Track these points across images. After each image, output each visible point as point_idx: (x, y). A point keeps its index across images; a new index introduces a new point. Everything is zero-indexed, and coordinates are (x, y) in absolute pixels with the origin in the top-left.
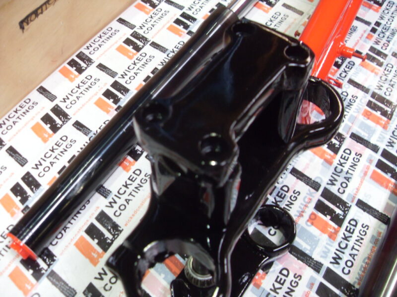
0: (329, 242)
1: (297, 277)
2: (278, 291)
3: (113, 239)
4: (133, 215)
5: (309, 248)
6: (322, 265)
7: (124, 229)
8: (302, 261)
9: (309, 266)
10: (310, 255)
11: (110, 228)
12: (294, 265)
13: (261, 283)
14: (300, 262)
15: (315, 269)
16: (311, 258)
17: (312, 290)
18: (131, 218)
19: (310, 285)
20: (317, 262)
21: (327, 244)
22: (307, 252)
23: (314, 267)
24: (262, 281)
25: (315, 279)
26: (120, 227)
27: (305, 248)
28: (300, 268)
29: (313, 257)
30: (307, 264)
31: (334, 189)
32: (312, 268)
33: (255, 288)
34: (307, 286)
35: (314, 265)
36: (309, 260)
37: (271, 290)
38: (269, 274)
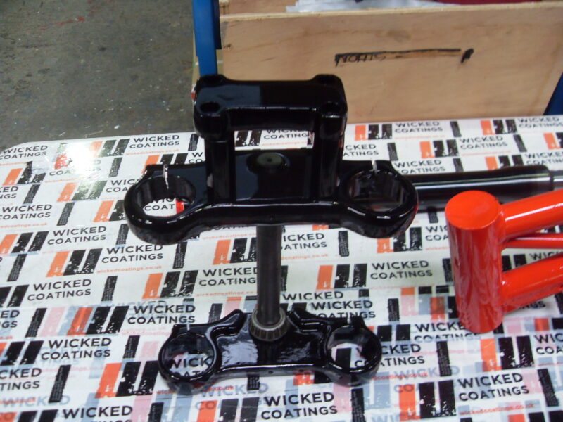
0: (394, 417)
1: (333, 410)
2: (305, 401)
5: (372, 402)
8: (353, 404)
9: (353, 414)
10: (365, 408)
12: (343, 400)
13: (301, 384)
14: (350, 403)
16: (363, 410)
20: (363, 417)
21: (391, 416)
22: (366, 403)
24: (304, 384)
27: (368, 399)
28: (344, 407)
29: (365, 411)
30: (353, 411)
31: (458, 389)
32: (353, 417)
33: (292, 382)
35: (357, 417)
36: (359, 410)
37: (302, 396)
38: (316, 385)
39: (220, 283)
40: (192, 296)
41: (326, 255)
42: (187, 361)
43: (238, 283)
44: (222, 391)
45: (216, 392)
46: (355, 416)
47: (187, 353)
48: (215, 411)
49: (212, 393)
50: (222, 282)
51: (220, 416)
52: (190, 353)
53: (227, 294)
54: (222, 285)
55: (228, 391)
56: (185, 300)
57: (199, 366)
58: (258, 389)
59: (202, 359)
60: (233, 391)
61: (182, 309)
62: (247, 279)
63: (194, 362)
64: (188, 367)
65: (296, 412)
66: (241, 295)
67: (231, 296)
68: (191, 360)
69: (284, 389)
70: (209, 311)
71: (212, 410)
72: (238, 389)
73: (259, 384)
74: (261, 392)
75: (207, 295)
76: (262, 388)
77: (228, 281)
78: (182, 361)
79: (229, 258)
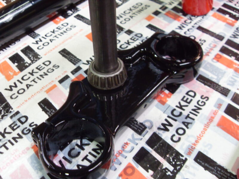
0: (235, 75)
1: (204, 98)
2: (183, 108)
3: (31, 63)
4: (53, 49)
5: (215, 77)
6: (230, 91)
7: (42, 57)
8: (209, 86)
9: (217, 90)
10: (217, 82)
11: (31, 56)
12: (201, 89)
13: (167, 101)
14: (206, 87)
15: (222, 93)
16: (217, 85)
17: (220, 109)
18: (51, 50)
19: (217, 106)
20: (224, 88)
21: (233, 75)
22: (214, 80)
23: (221, 91)
24: (168, 99)
25: (223, 101)
26: (40, 56)
27: (212, 77)
28: (207, 92)
29: (220, 84)
30: (214, 89)
32: (219, 92)
33: (160, 104)
34: (215, 106)
35: (221, 90)
36: (216, 86)
37: (177, 106)
38: (175, 94)
39: (28, 88)
40: (15, 110)
41: (82, 30)
42: (67, 157)
43: (41, 78)
44: (124, 153)
45: (120, 158)
46: (219, 90)
47: (59, 151)
48: (138, 171)
49: (118, 160)
50: (28, 86)
51: (148, 172)
52: (62, 149)
53: (41, 90)
54: (30, 88)
55: (128, 148)
56: (11, 117)
57: (82, 152)
58: (145, 128)
59: (77, 145)
60: (131, 145)
61: (16, 125)
62: (46, 72)
63: (73, 153)
64: (74, 160)
65: (188, 119)
66: (53, 84)
67: (46, 89)
68: (69, 154)
69: (162, 113)
70: (41, 109)
71: (135, 173)
72: (133, 140)
73: (141, 124)
74: (151, 128)
75: (26, 101)
76: (147, 124)
77: (33, 82)
78: (63, 160)
79: (17, 70)
